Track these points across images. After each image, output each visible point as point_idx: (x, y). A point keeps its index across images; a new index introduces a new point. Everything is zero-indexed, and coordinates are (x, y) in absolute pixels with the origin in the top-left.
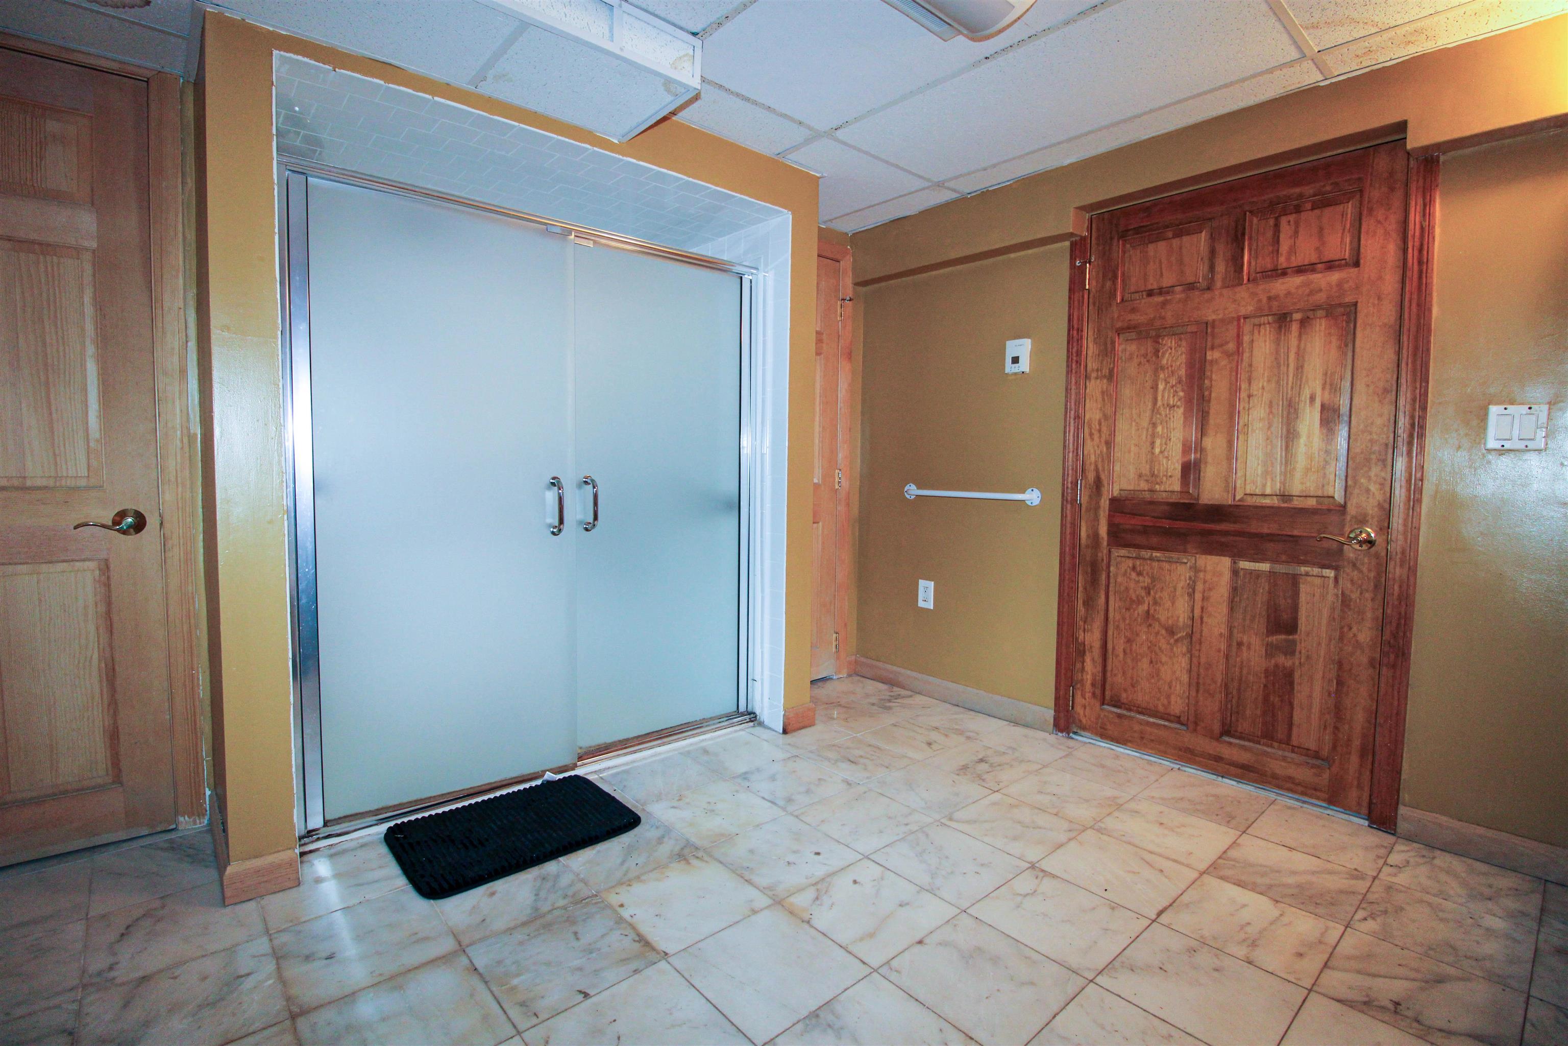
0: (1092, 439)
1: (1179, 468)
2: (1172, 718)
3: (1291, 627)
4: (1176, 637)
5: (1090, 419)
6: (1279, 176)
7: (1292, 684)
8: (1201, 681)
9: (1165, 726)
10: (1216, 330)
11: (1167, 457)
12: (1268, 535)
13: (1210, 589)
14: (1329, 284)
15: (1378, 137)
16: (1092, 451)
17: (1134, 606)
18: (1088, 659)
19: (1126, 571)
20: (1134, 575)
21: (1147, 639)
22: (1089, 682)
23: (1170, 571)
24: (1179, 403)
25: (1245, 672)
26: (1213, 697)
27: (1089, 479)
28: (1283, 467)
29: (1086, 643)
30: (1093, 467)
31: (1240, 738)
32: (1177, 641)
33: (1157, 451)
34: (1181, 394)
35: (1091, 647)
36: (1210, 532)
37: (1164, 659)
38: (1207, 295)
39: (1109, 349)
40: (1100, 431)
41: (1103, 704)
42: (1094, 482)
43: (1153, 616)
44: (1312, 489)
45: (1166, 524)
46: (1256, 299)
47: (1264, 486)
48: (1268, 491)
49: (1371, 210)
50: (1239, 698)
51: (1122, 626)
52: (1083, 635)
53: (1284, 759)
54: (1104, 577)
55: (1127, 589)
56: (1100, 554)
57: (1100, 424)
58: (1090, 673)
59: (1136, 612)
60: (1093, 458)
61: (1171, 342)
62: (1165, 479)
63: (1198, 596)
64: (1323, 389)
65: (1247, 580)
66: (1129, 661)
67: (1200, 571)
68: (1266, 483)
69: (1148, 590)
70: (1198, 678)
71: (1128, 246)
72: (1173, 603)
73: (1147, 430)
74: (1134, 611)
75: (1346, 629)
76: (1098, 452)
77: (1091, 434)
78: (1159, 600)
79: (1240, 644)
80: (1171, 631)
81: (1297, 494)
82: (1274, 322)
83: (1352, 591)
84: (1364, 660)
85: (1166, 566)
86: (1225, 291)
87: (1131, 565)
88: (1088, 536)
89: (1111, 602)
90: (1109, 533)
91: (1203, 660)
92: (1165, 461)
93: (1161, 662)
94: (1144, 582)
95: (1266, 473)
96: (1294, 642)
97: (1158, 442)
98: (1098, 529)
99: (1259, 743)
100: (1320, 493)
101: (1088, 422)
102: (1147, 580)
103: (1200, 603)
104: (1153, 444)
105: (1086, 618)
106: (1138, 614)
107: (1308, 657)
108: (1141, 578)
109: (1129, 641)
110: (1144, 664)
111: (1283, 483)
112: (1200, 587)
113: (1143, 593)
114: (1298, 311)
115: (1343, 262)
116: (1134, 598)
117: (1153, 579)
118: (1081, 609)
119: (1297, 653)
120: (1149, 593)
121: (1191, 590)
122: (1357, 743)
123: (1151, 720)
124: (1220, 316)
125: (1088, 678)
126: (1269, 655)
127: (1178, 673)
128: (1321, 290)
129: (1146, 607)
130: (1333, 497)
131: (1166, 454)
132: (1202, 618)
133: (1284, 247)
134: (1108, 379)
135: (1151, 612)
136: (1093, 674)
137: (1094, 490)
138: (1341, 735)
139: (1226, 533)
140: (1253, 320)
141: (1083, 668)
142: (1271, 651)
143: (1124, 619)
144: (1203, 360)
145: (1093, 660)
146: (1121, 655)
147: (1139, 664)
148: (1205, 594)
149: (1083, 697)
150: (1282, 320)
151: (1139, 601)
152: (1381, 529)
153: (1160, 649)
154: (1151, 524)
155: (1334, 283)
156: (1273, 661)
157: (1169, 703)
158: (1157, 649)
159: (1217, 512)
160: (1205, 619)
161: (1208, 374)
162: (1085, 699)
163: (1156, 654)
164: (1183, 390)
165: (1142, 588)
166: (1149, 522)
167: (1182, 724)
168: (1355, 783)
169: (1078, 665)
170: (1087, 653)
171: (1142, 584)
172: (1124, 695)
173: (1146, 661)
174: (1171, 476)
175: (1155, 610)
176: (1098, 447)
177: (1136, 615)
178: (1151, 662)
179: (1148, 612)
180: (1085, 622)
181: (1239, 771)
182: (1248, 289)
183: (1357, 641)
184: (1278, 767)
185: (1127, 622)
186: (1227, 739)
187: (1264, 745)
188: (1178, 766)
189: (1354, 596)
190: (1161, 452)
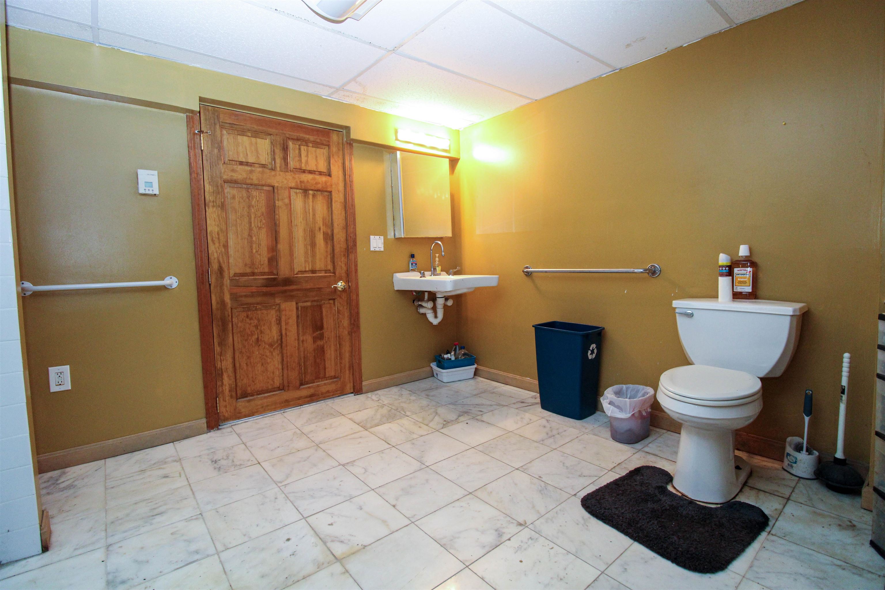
0: (214, 244)
1: (267, 260)
2: (276, 389)
3: (321, 328)
4: (274, 347)
5: (211, 232)
6: (300, 127)
7: (324, 351)
8: (289, 365)
9: (273, 395)
10: (279, 192)
11: (260, 254)
12: (310, 289)
13: (289, 319)
14: (322, 181)
15: (332, 127)
16: (215, 251)
17: (250, 338)
18: (225, 376)
19: (243, 320)
20: (248, 320)
21: (259, 353)
22: (227, 390)
23: (268, 314)
24: (263, 226)
25: (306, 352)
26: (295, 370)
27: (214, 267)
28: (312, 258)
29: (223, 368)
30: (216, 261)
31: (307, 384)
32: (274, 349)
33: (254, 251)
34: (264, 221)
35: (227, 369)
36: (285, 291)
37: (269, 360)
38: (273, 173)
39: (220, 190)
40: (219, 238)
41: (237, 399)
42: (218, 269)
43: (261, 340)
44: (323, 267)
45: (265, 289)
46: (295, 181)
47: (305, 267)
48: (307, 269)
49: (333, 155)
50: (305, 366)
51: (244, 350)
52: (220, 363)
53: (325, 384)
54: (230, 326)
55: (244, 329)
56: (226, 313)
57: (218, 234)
58: (227, 385)
59: (251, 340)
60: (216, 255)
61: (256, 193)
62: (260, 266)
63: (283, 324)
64: (323, 225)
65: (302, 311)
66: (250, 369)
67: (283, 311)
68: (306, 266)
69: (256, 327)
70: (287, 364)
71: (225, 132)
72: (271, 330)
73: (248, 239)
74: (250, 340)
75: (340, 322)
76: (219, 251)
77: (213, 241)
78: (263, 331)
79: (303, 341)
80: (271, 345)
81: (318, 270)
82: (303, 193)
83: (340, 307)
84: (347, 333)
85: (265, 312)
86: (281, 173)
87: (245, 315)
88: (217, 303)
89: (235, 339)
90: (231, 299)
91: (288, 354)
92: (259, 256)
93: (267, 363)
94: (254, 323)
95: (305, 261)
96: (323, 333)
97: (254, 246)
98: (224, 297)
99: (314, 383)
100: (326, 269)
101: (210, 233)
102: (256, 321)
103: (285, 327)
104: (251, 247)
105: (221, 352)
106: (253, 341)
107: (328, 338)
108: (252, 321)
109: (249, 358)
110: (259, 367)
111: (312, 266)
112: (283, 318)
113: (254, 329)
114: (312, 190)
115: (325, 173)
116: (249, 333)
117: (259, 320)
118: (217, 349)
119: (324, 338)
120: (258, 328)
121: (278, 322)
122: (347, 366)
123: (266, 395)
124: (281, 185)
125: (226, 388)
126: (314, 342)
127: (277, 365)
128: (319, 183)
129: (256, 336)
130: (330, 270)
131: (259, 253)
132: (286, 334)
133: (304, 159)
134: (221, 209)
135: (260, 338)
136: (229, 385)
137: (219, 275)
138: (342, 365)
139: (292, 291)
140: (293, 190)
141: (222, 383)
142: (315, 339)
143: (245, 347)
144: (274, 206)
145: (229, 376)
146: (245, 368)
147: (256, 368)
148: (287, 322)
149: (224, 400)
150: (305, 191)
151: (252, 334)
152: (346, 281)
153: (266, 356)
154: (255, 291)
155: (324, 182)
156: (316, 344)
157: (274, 382)
158: (264, 357)
159: (288, 281)
160: (288, 334)
161: (277, 212)
162: (226, 401)
163: (265, 359)
164: (265, 219)
165: (253, 326)
166: (254, 289)
167: (281, 390)
168: (348, 381)
169: (219, 383)
170: (224, 374)
171: (253, 324)
172: (249, 389)
173: (259, 365)
174: (263, 265)
175: (262, 336)
176: (219, 248)
177: (251, 342)
178: (262, 365)
179: (258, 339)
180: (221, 356)
181: (308, 399)
182: (291, 175)
183: (344, 326)
184: (324, 389)
185: (247, 347)
186: (302, 387)
187: (317, 382)
188: (283, 411)
189: (341, 309)
190: (257, 252)
